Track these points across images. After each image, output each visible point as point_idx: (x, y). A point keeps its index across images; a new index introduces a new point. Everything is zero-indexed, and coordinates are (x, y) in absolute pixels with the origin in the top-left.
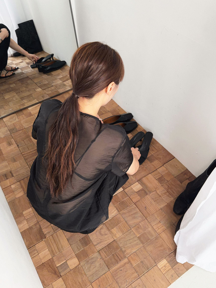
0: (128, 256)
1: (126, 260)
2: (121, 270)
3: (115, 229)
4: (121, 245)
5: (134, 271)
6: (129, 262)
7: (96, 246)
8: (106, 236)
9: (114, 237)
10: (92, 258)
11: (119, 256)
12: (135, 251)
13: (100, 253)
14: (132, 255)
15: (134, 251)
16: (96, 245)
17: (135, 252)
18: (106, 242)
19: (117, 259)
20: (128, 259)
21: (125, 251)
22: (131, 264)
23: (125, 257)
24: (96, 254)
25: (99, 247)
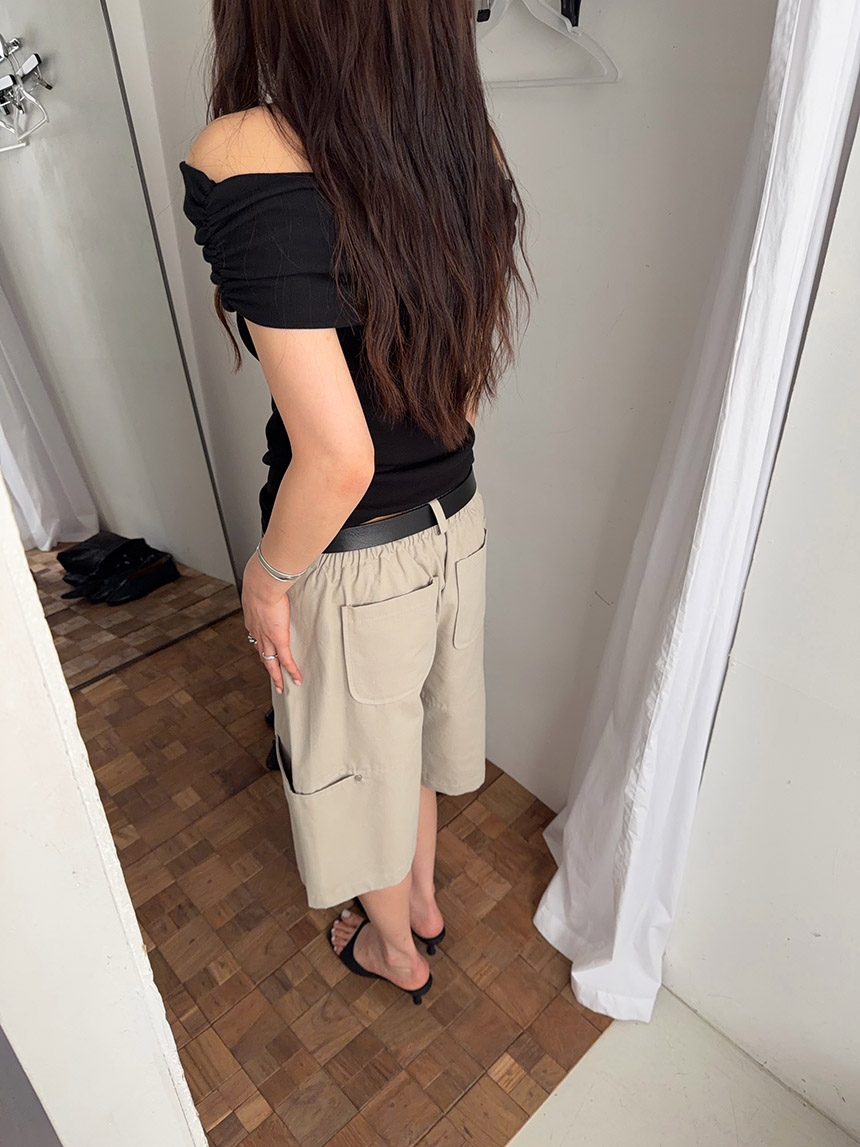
0: (407, 1064)
1: (403, 1075)
2: (393, 1105)
3: (363, 997)
4: (384, 1040)
5: (427, 1100)
6: (413, 1077)
7: (315, 1056)
8: (341, 1023)
9: (363, 1021)
10: (309, 1089)
11: (383, 1070)
12: (424, 1047)
13: (328, 1072)
14: (418, 1061)
15: (421, 1048)
16: (314, 1052)
17: (425, 1050)
18: (343, 1038)
19: (379, 1076)
20: (407, 1070)
21: (398, 1052)
22: (417, 1082)
23: (400, 1069)
24: (318, 1077)
25: (324, 1056)
